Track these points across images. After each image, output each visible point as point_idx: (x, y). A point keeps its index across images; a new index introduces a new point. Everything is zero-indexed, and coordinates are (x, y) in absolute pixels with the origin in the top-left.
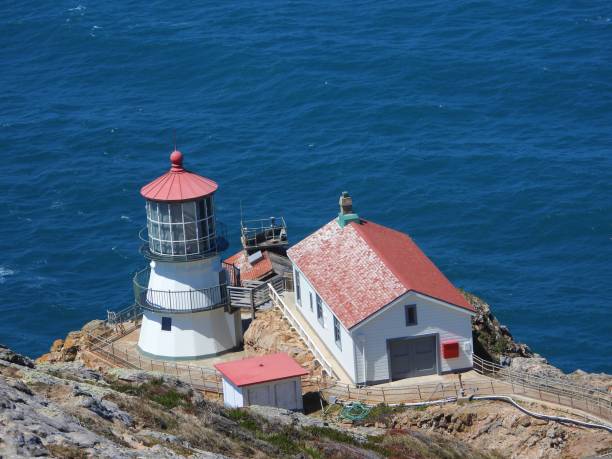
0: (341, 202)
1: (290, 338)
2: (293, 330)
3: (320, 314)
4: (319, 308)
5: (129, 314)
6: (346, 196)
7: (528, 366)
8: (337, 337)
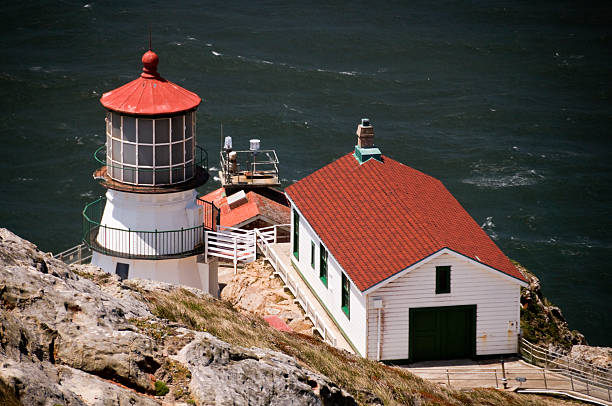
0: (359, 133)
1: (283, 299)
2: (287, 290)
3: (323, 272)
4: (323, 265)
5: (71, 258)
6: (366, 124)
7: (593, 357)
8: (345, 302)
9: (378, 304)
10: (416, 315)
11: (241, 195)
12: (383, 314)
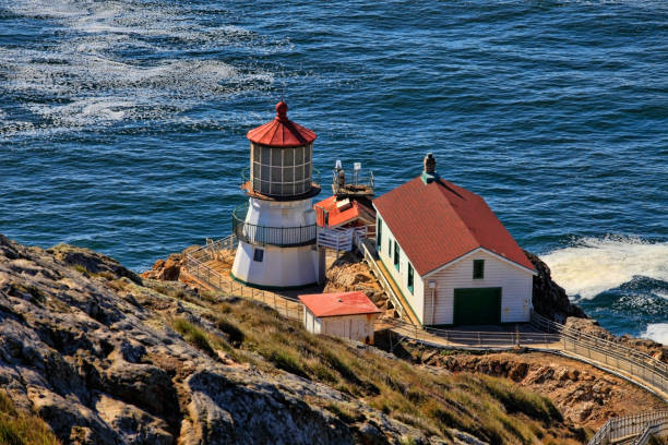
0: (425, 162)
1: (368, 279)
2: (371, 272)
3: (397, 261)
4: (397, 256)
5: (226, 244)
6: (430, 156)
8: (410, 283)
9: (432, 285)
10: (459, 293)
11: (346, 202)
12: (435, 293)
